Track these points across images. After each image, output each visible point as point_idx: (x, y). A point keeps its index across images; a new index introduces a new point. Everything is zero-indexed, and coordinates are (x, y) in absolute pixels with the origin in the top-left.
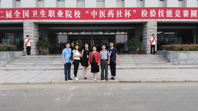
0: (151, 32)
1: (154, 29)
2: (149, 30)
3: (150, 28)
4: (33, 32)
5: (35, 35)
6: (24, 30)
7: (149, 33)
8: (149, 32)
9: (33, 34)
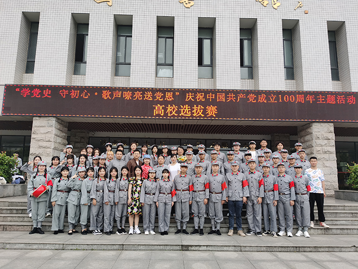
0: (322, 146)
1: (329, 139)
2: (319, 142)
3: (320, 137)
4: (52, 140)
5: (57, 145)
6: (34, 133)
7: (319, 148)
8: (317, 145)
9: (53, 143)
